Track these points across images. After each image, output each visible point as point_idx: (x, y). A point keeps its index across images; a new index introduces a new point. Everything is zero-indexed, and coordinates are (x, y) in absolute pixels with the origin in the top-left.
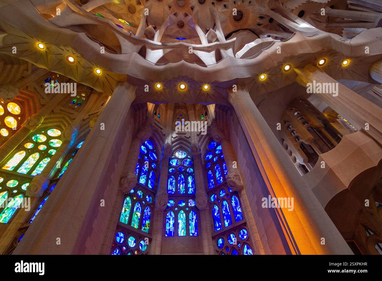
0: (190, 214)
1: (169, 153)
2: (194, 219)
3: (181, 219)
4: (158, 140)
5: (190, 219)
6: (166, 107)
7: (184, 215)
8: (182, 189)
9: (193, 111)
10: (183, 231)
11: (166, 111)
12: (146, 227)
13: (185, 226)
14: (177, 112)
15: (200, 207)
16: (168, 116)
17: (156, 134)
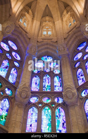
0: (57, 111)
1: (34, 52)
2: (61, 116)
3: (46, 115)
4: (22, 43)
5: (56, 115)
6: (32, 19)
7: (50, 111)
8: (48, 87)
9: (60, 21)
10: (48, 127)
11: (33, 21)
12: (3, 119)
13: (50, 122)
14: (44, 24)
15: (68, 101)
16: (34, 24)
17: (20, 36)
